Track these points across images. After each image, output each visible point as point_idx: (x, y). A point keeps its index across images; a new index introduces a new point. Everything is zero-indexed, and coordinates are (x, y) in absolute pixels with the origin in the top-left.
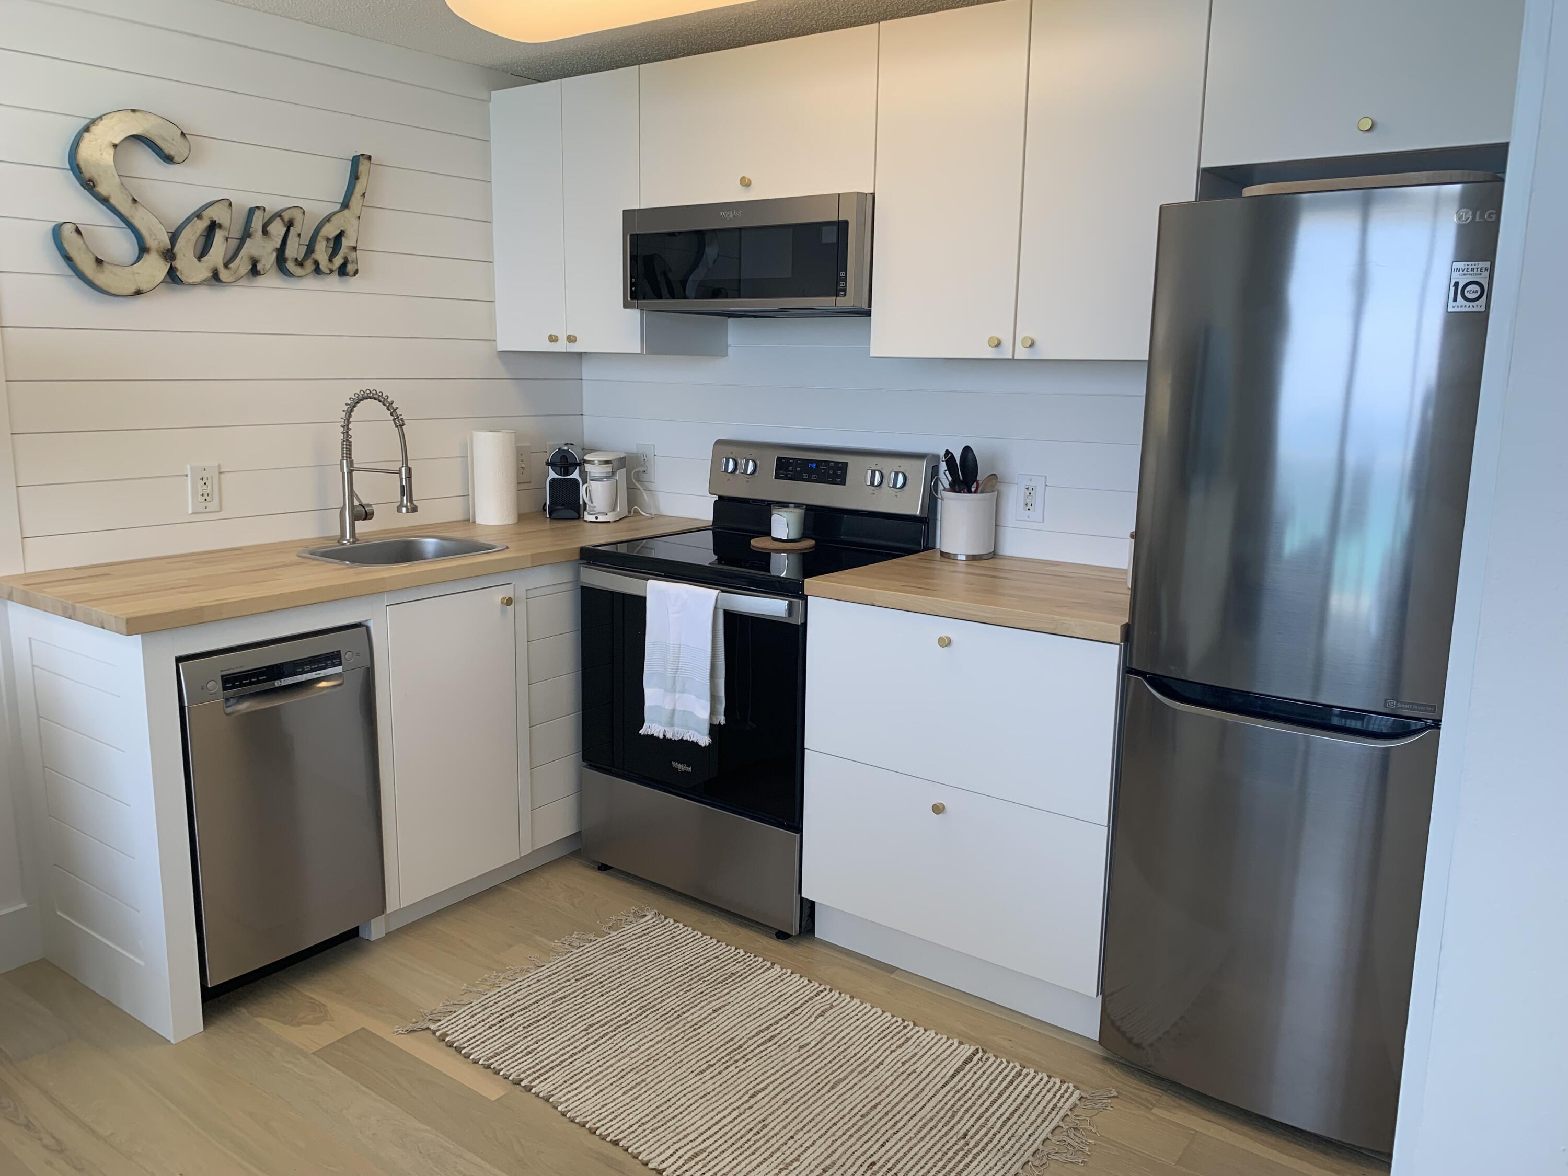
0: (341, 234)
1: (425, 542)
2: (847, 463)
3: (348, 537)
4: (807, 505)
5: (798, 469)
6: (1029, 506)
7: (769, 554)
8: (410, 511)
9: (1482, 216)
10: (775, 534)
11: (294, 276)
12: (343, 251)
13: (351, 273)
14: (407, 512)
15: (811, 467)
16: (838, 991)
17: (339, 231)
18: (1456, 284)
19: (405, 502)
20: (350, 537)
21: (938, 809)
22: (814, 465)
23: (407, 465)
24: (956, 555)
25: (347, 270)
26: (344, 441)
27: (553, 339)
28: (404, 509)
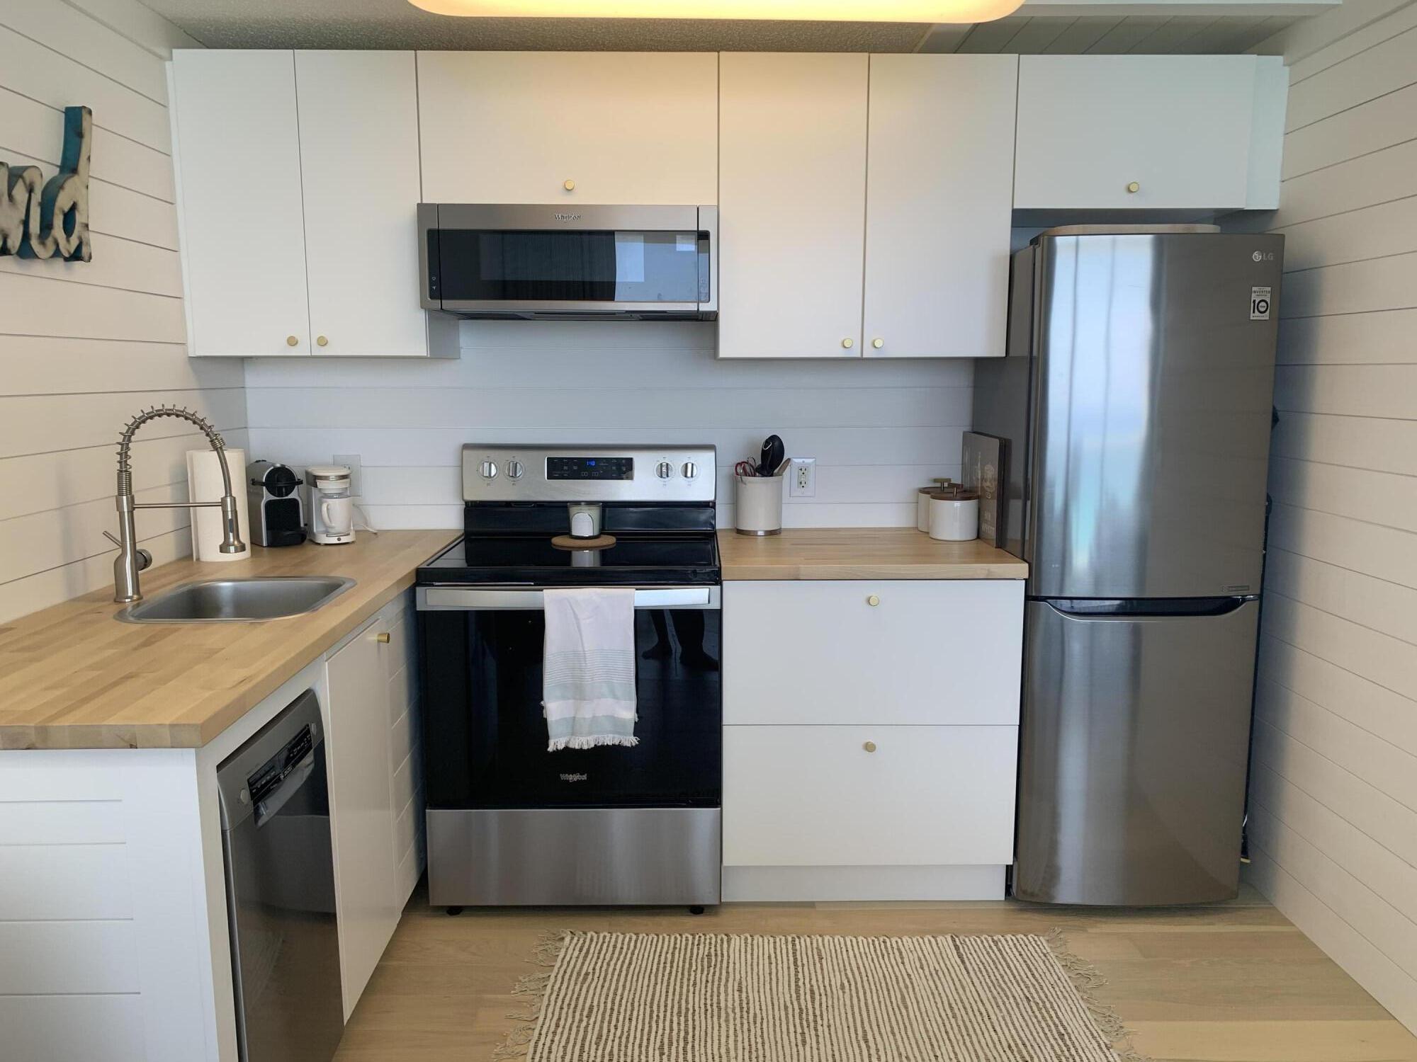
0: (74, 207)
1: (220, 587)
2: (631, 459)
3: (130, 593)
4: (603, 502)
5: (575, 468)
6: (803, 484)
7: (570, 553)
8: (239, 550)
9: (1267, 256)
10: (575, 533)
11: (39, 258)
12: (78, 228)
13: (86, 258)
14: (236, 551)
15: (589, 465)
16: (806, 936)
17: (72, 203)
18: (1254, 301)
19: (232, 540)
20: (134, 593)
21: (869, 747)
22: (593, 464)
23: (231, 495)
24: (756, 532)
25: (83, 255)
26: (121, 471)
27: (292, 342)
28: (232, 549)
